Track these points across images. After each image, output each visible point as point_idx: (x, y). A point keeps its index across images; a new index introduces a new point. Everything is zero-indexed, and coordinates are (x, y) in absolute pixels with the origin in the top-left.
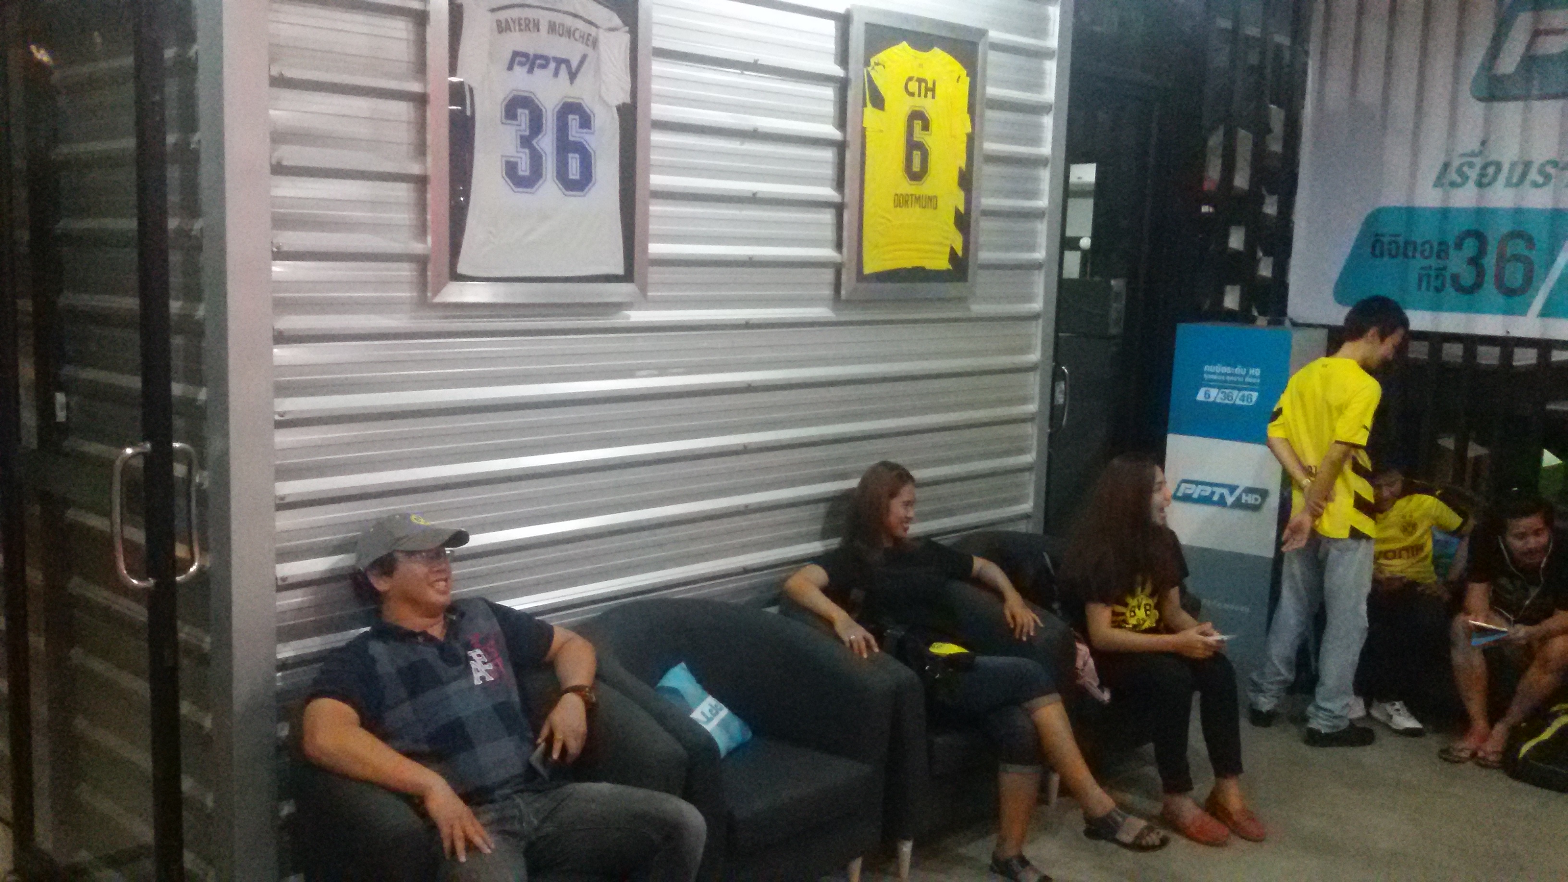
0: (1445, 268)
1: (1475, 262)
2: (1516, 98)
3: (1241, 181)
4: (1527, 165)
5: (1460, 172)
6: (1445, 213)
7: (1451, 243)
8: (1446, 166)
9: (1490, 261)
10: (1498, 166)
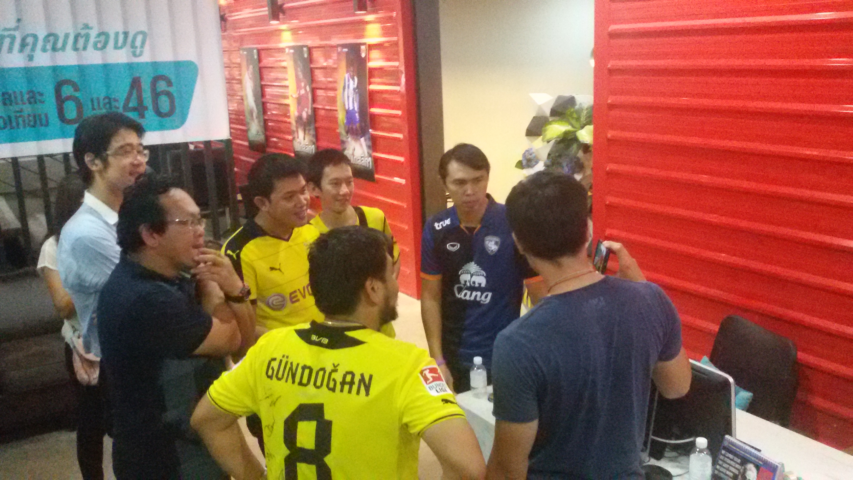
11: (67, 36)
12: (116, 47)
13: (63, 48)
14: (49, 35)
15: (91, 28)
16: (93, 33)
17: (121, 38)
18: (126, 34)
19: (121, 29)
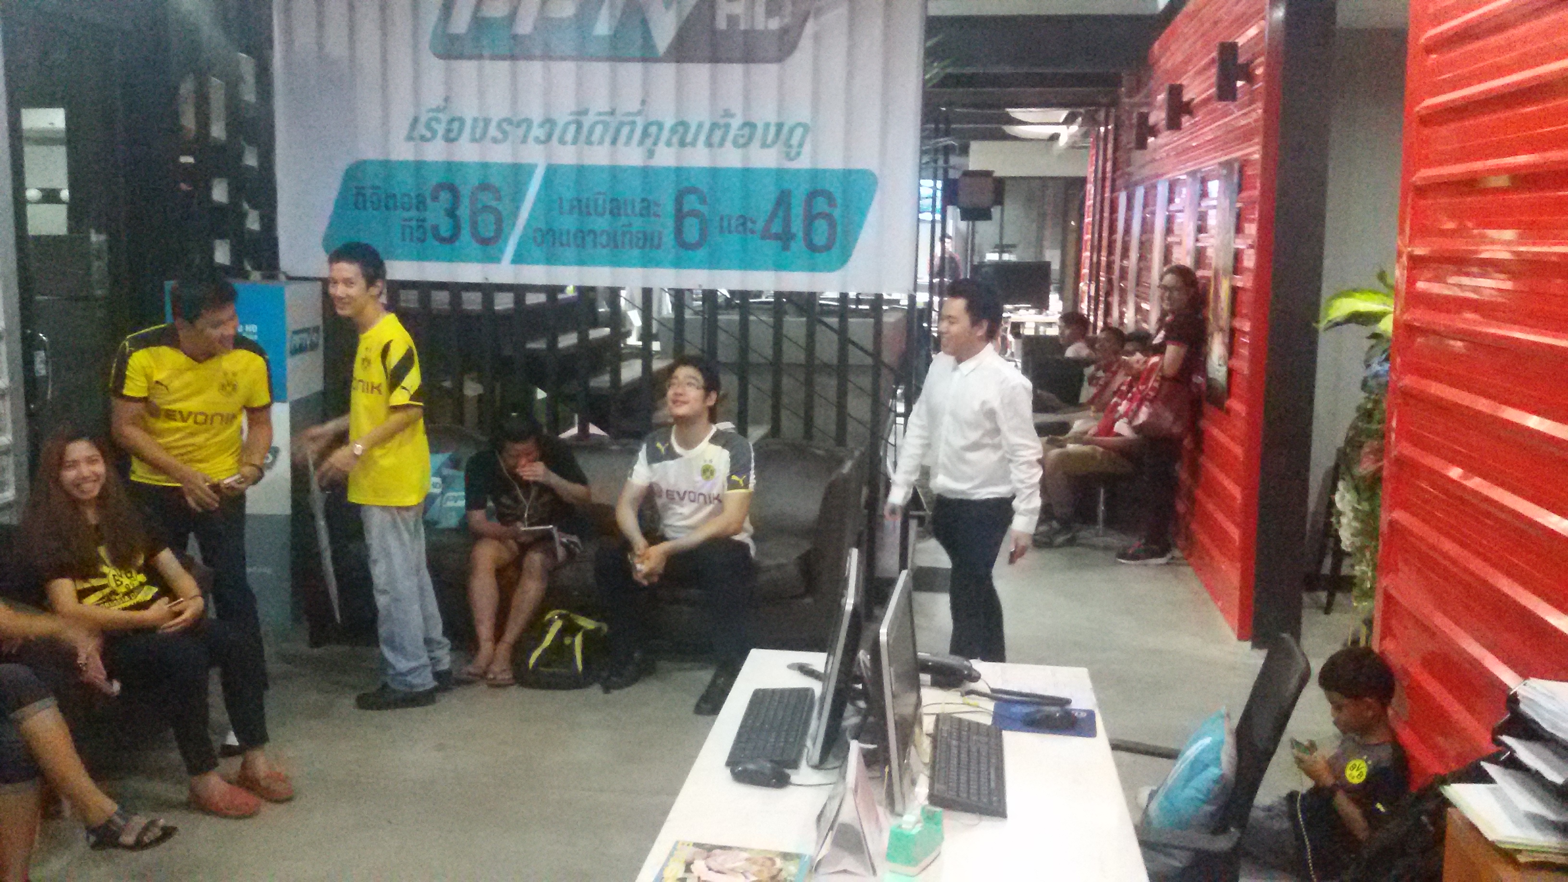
0: (424, 220)
1: (452, 213)
2: (470, 58)
3: (218, 131)
4: (487, 122)
5: (428, 127)
6: (419, 166)
7: (428, 195)
8: (416, 120)
9: (464, 212)
10: (461, 121)
11: (700, 126)
12: (764, 145)
13: (693, 144)
14: (677, 124)
15: (732, 116)
16: (736, 123)
17: (772, 130)
18: (780, 126)
19: (773, 119)
